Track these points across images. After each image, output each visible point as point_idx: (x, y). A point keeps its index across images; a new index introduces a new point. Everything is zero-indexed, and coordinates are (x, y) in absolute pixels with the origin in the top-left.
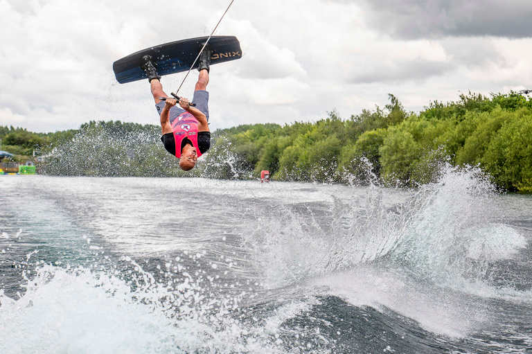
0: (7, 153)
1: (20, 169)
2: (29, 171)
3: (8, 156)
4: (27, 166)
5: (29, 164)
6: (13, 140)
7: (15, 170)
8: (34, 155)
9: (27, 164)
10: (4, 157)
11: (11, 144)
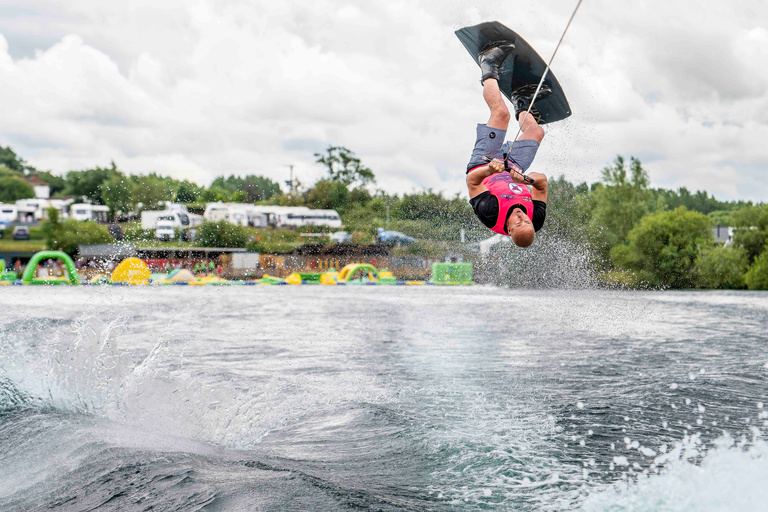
0: (402, 236)
1: (434, 273)
2: (456, 277)
3: (404, 242)
4: (448, 263)
5: (454, 260)
6: (415, 208)
7: (421, 274)
8: (463, 240)
9: (448, 259)
10: (393, 243)
11: (407, 216)
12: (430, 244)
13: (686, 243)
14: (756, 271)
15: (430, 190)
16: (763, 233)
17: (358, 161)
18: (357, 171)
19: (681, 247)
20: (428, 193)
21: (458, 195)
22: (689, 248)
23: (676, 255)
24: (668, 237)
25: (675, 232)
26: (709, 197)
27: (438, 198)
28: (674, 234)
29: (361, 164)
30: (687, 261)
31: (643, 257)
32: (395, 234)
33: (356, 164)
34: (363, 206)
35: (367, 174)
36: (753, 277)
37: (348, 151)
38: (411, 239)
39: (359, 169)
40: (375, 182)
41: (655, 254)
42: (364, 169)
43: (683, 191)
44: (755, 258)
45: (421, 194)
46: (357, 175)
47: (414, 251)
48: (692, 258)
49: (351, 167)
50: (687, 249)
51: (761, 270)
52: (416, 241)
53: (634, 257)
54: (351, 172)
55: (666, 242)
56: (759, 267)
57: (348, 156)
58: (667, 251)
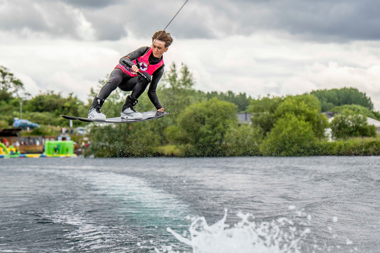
0: (29, 123)
1: (46, 148)
3: (31, 127)
4: (60, 141)
5: (64, 139)
6: (41, 104)
9: (60, 138)
10: (24, 127)
11: (37, 110)
12: (49, 129)
13: (218, 123)
14: (267, 143)
15: (52, 92)
16: (273, 115)
17: (11, 75)
18: (11, 81)
19: (214, 126)
20: (50, 94)
21: (71, 94)
22: (221, 126)
23: (210, 132)
24: (204, 119)
25: (209, 115)
26: (247, 97)
27: (58, 97)
28: (209, 117)
29: (14, 77)
30: (218, 136)
31: (186, 133)
32: (24, 121)
33: (11, 77)
34: (7, 103)
35: (18, 83)
36: (265, 147)
37: (5, 69)
38: (36, 125)
39: (13, 80)
40: (23, 89)
41: (195, 132)
42: (16, 80)
44: (267, 133)
45: (46, 94)
46: (12, 84)
47: (38, 133)
48: (223, 134)
49: (7, 78)
50: (219, 127)
51: (271, 142)
52: (39, 126)
53: (181, 133)
54: (7, 82)
55: (203, 123)
56: (269, 140)
57: (4, 71)
58: (204, 129)
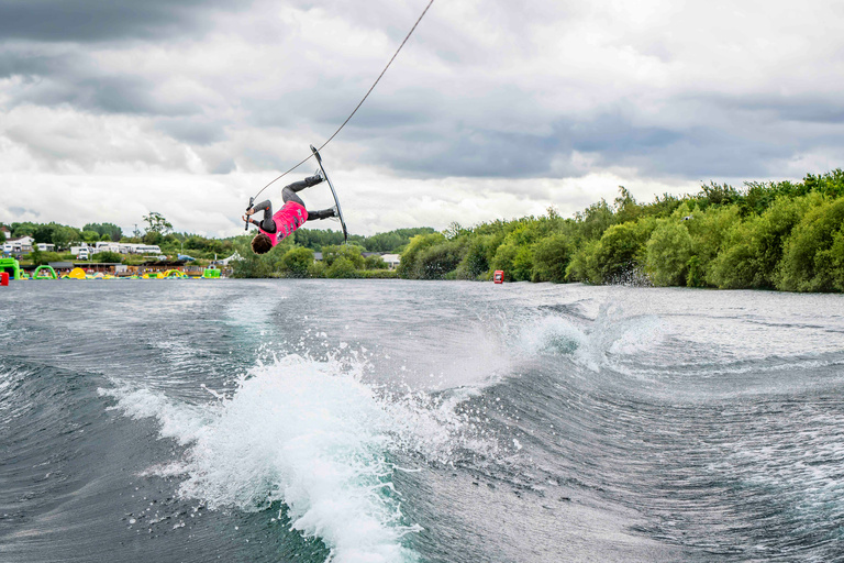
0: (189, 257)
1: (204, 273)
2: (214, 275)
3: (190, 260)
4: (210, 269)
5: (212, 268)
6: (194, 244)
7: (198, 274)
8: (216, 259)
9: (210, 267)
10: (185, 260)
11: (191, 248)
12: (201, 261)
13: (304, 261)
14: (329, 271)
17: (164, 219)
19: (302, 262)
22: (305, 263)
23: (300, 265)
27: (205, 239)
29: (166, 221)
30: (304, 268)
31: (286, 266)
32: (186, 256)
33: (163, 221)
34: (169, 242)
35: (168, 226)
36: (328, 274)
37: (160, 215)
38: (193, 258)
39: (165, 223)
40: (172, 229)
41: (292, 265)
42: (167, 223)
43: (329, 230)
44: (330, 266)
46: (164, 226)
47: (195, 264)
48: (306, 266)
49: (161, 222)
52: (195, 259)
53: (283, 267)
54: (161, 225)
56: (331, 270)
57: (160, 217)
58: (296, 264)
